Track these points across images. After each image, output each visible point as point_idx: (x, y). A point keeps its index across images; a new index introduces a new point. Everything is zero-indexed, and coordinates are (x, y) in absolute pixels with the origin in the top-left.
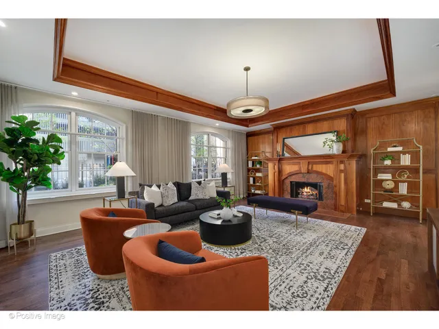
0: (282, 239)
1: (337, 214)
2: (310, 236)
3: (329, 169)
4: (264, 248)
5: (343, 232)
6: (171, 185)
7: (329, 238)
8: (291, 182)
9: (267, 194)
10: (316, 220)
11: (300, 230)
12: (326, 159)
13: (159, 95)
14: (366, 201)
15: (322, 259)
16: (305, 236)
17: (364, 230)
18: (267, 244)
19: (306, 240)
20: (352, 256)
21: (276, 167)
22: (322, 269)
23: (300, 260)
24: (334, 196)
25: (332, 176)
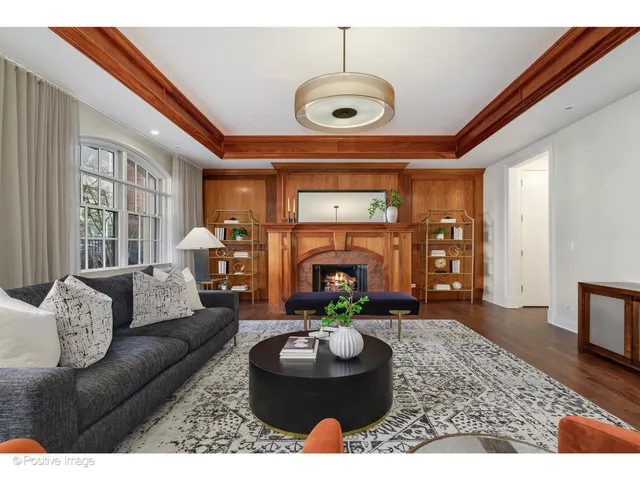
8: (314, 266)
12: (374, 229)
21: (287, 241)
25: (381, 254)
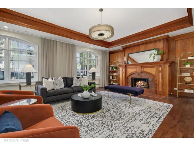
0: (119, 110)
1: (157, 96)
2: (137, 109)
3: (153, 71)
4: (106, 115)
5: (158, 107)
6: (60, 78)
7: (149, 110)
8: (132, 78)
9: (119, 85)
10: (144, 99)
11: (132, 105)
12: (151, 65)
13: (55, 28)
14: (175, 89)
15: (140, 124)
16: (134, 108)
17: (172, 106)
18: (109, 113)
19: (134, 111)
20: (161, 122)
21: (124, 70)
22: (139, 131)
23: (126, 124)
24: (156, 85)
25: (155, 74)
